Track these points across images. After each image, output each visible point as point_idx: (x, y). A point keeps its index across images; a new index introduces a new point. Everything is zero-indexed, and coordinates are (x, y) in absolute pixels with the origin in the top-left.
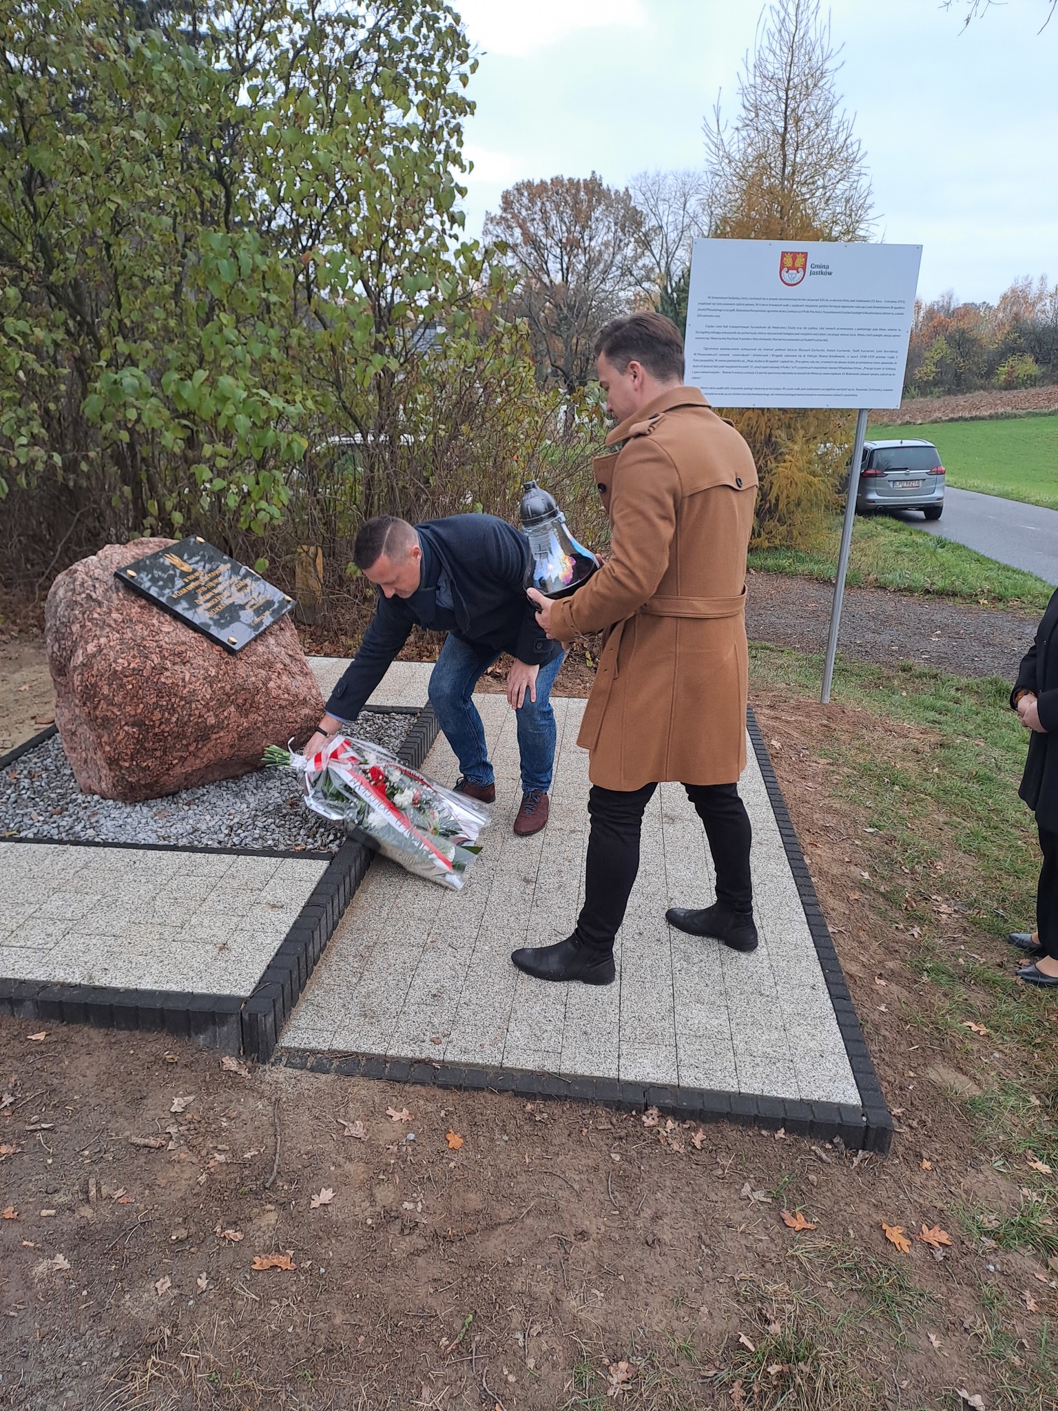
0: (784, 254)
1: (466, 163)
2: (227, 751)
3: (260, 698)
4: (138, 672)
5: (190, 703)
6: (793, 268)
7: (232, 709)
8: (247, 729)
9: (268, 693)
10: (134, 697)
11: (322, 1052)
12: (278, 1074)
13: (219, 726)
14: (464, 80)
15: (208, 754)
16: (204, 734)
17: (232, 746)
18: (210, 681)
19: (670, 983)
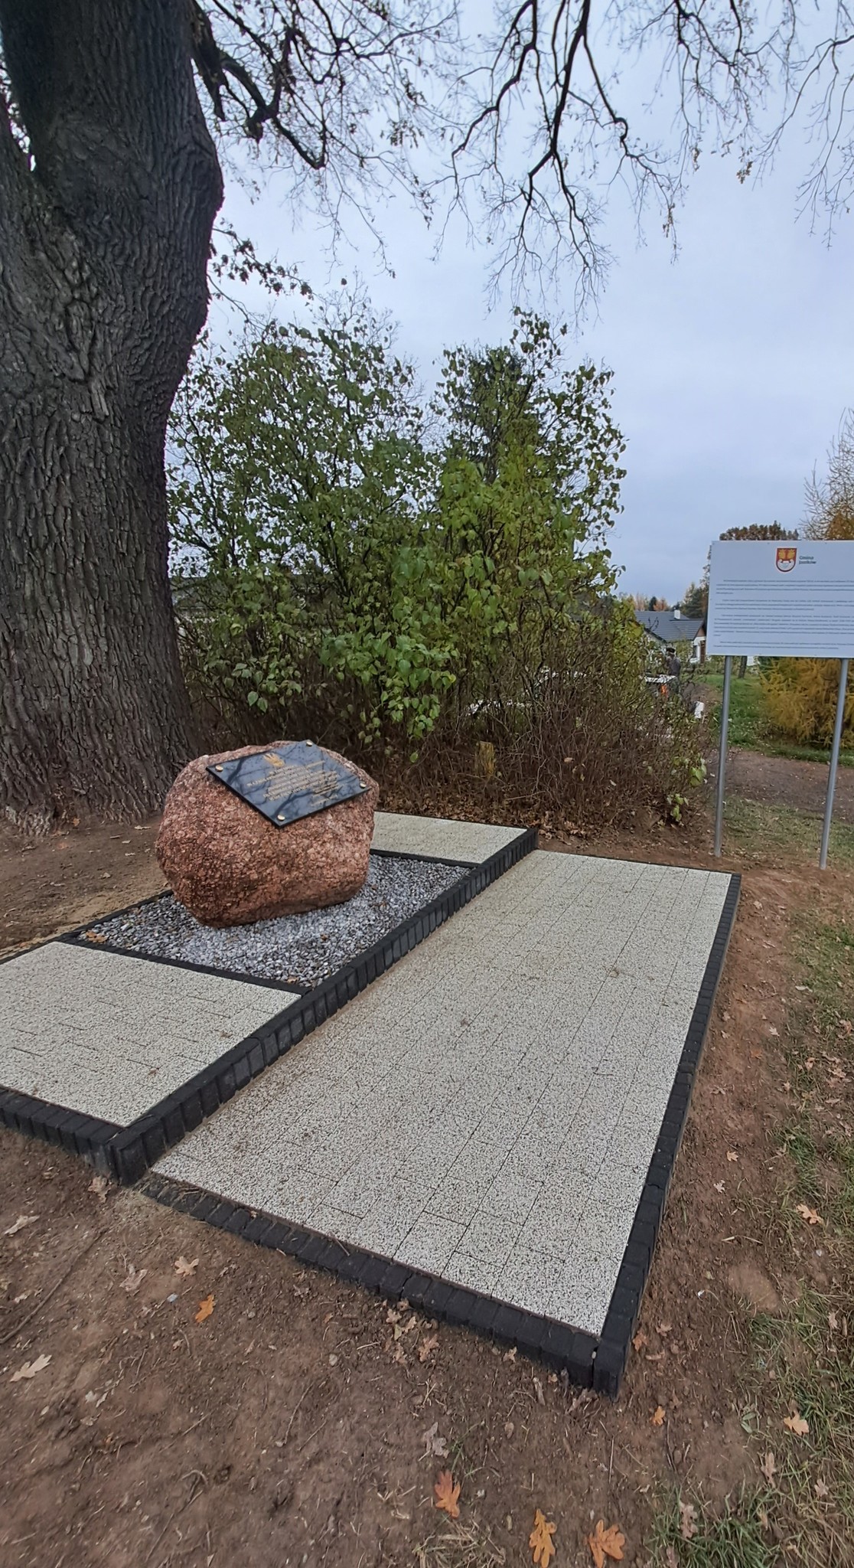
0: (779, 550)
1: (619, 507)
2: (275, 897)
3: (299, 861)
4: (192, 840)
5: (230, 864)
6: (786, 559)
7: (275, 867)
8: (290, 882)
9: (307, 857)
10: (186, 858)
11: (176, 1182)
12: (133, 1199)
13: (262, 880)
14: (616, 456)
15: (256, 901)
16: (251, 886)
17: (279, 894)
18: (250, 848)
19: (509, 1147)
